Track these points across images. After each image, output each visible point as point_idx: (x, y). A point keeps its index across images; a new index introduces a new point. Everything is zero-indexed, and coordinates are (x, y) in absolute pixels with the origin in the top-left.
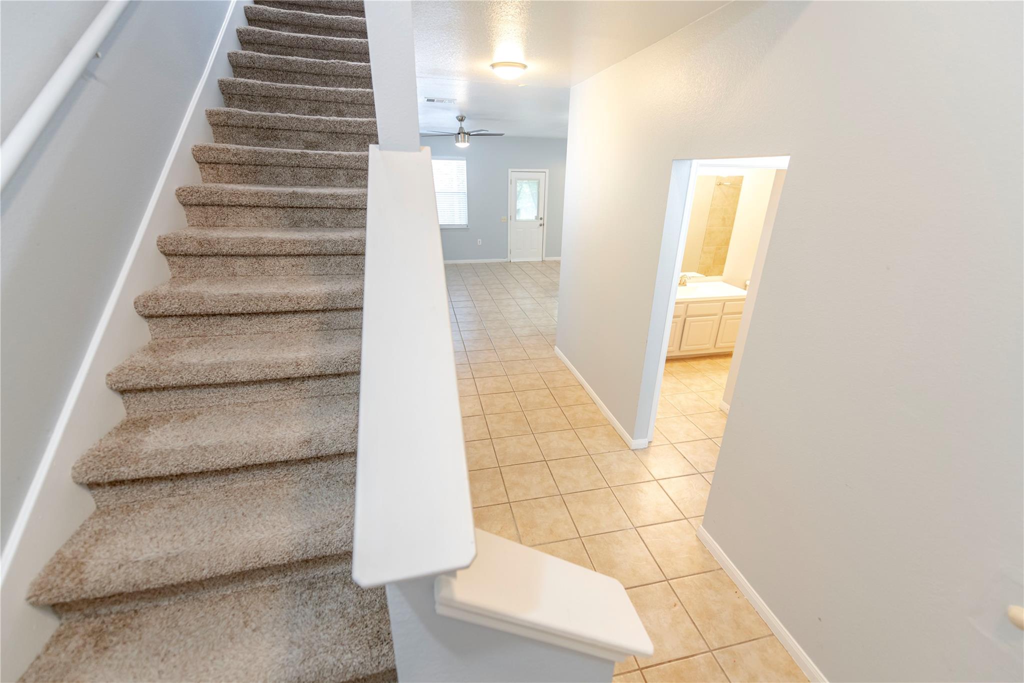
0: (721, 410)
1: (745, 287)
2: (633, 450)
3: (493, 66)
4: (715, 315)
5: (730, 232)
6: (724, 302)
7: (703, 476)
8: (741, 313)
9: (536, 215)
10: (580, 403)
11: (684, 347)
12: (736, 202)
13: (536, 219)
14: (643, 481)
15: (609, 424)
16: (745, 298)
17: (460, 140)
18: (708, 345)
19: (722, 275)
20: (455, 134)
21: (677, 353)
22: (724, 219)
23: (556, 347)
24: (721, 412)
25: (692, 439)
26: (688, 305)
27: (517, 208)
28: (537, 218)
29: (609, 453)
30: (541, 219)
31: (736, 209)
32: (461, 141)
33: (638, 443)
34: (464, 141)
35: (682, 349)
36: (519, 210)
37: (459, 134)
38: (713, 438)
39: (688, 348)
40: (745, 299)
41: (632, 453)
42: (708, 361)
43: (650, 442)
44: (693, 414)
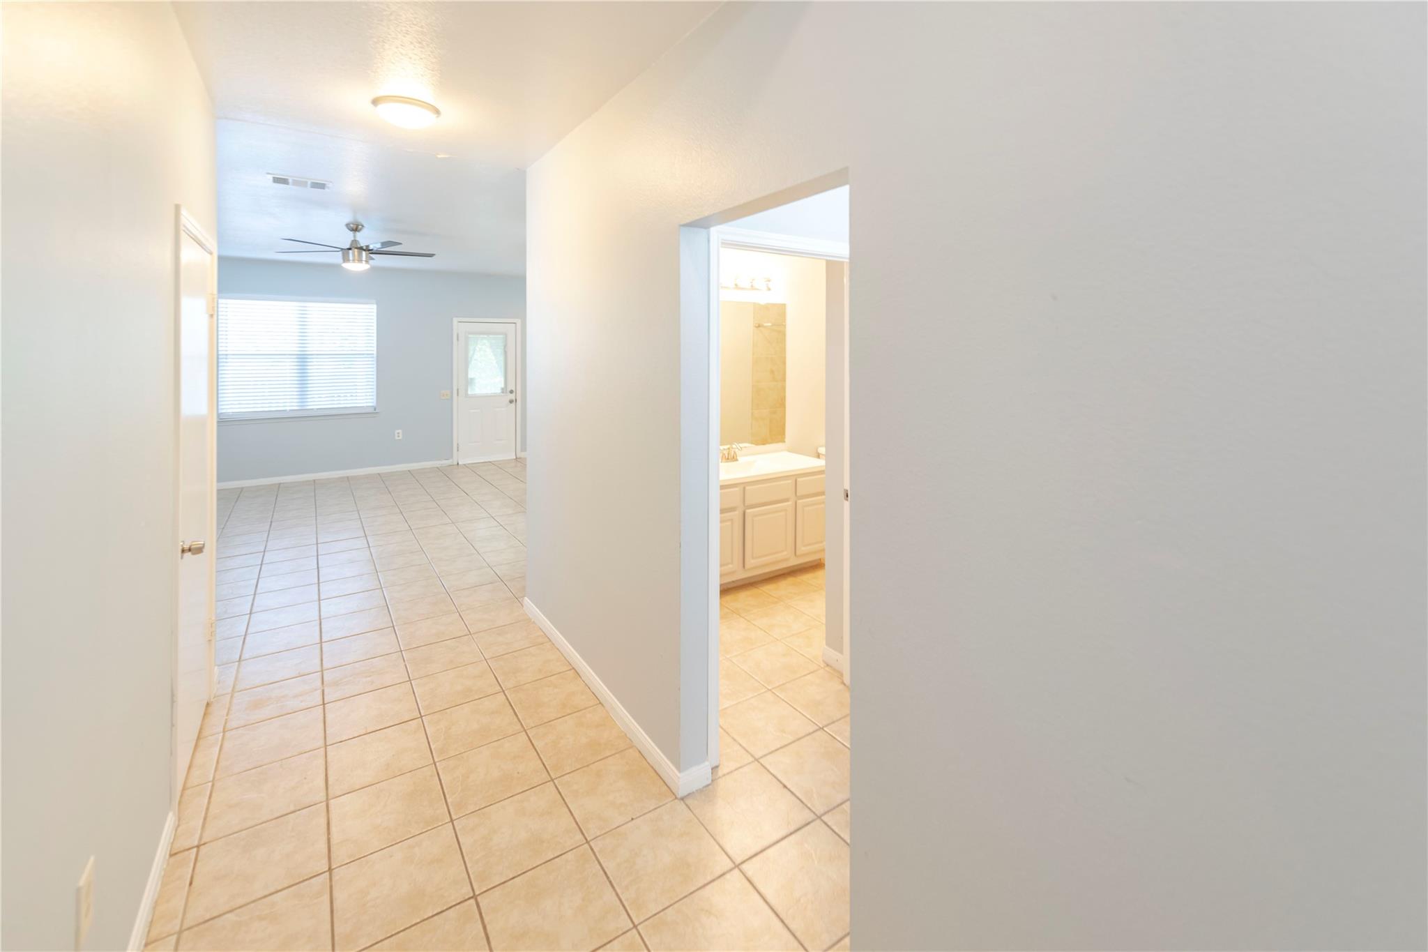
0: (828, 665)
1: (818, 456)
2: (682, 799)
3: (375, 102)
4: (787, 500)
5: (784, 388)
6: (795, 478)
7: (826, 824)
8: (823, 493)
9: (503, 386)
10: (569, 712)
11: (750, 562)
12: (783, 350)
13: (503, 392)
14: (709, 878)
15: (632, 747)
16: (823, 468)
17: (351, 258)
18: (785, 553)
19: (784, 442)
20: (342, 249)
21: (741, 575)
22: (772, 372)
23: (526, 598)
24: (827, 669)
25: (791, 738)
26: (744, 488)
27: (470, 376)
28: (503, 390)
29: (634, 821)
30: (511, 392)
31: (785, 358)
32: (354, 260)
33: (689, 779)
34: (360, 260)
35: (747, 566)
36: (471, 379)
37: (350, 249)
38: (826, 726)
39: (758, 563)
40: (824, 471)
41: (680, 806)
42: (790, 580)
43: (715, 769)
44: (783, 684)
